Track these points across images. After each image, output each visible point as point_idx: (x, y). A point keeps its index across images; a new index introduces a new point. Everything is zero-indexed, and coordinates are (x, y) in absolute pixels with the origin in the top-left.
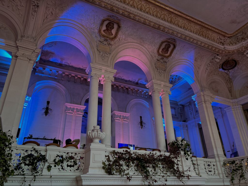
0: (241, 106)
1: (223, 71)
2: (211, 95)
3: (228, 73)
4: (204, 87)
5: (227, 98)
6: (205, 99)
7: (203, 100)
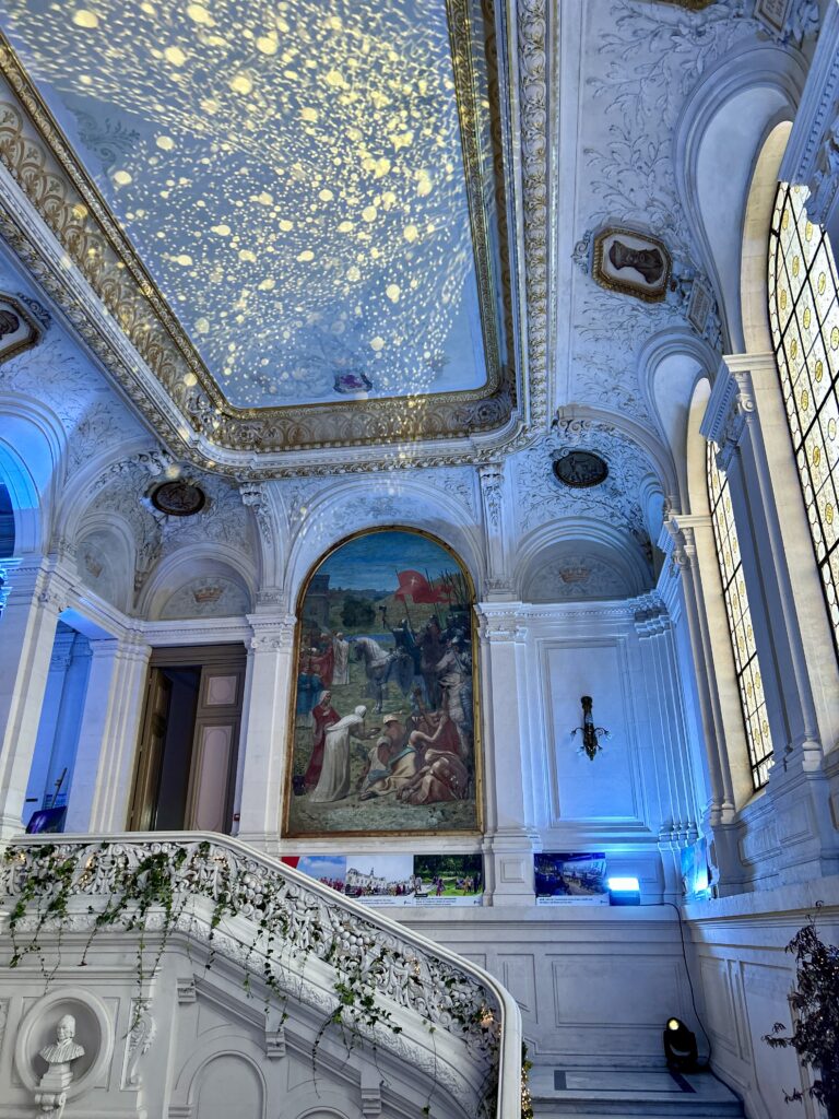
0: (150, 651)
1: (151, 508)
2: (76, 580)
3: (163, 522)
4: (63, 543)
5: (119, 609)
6: (45, 590)
7: (38, 591)
